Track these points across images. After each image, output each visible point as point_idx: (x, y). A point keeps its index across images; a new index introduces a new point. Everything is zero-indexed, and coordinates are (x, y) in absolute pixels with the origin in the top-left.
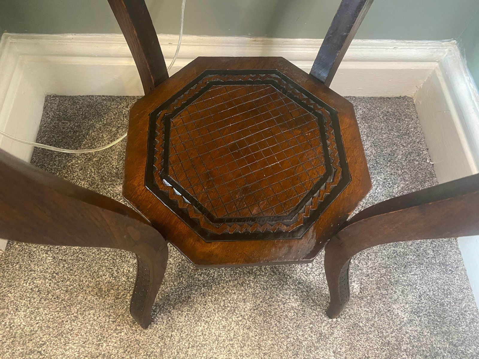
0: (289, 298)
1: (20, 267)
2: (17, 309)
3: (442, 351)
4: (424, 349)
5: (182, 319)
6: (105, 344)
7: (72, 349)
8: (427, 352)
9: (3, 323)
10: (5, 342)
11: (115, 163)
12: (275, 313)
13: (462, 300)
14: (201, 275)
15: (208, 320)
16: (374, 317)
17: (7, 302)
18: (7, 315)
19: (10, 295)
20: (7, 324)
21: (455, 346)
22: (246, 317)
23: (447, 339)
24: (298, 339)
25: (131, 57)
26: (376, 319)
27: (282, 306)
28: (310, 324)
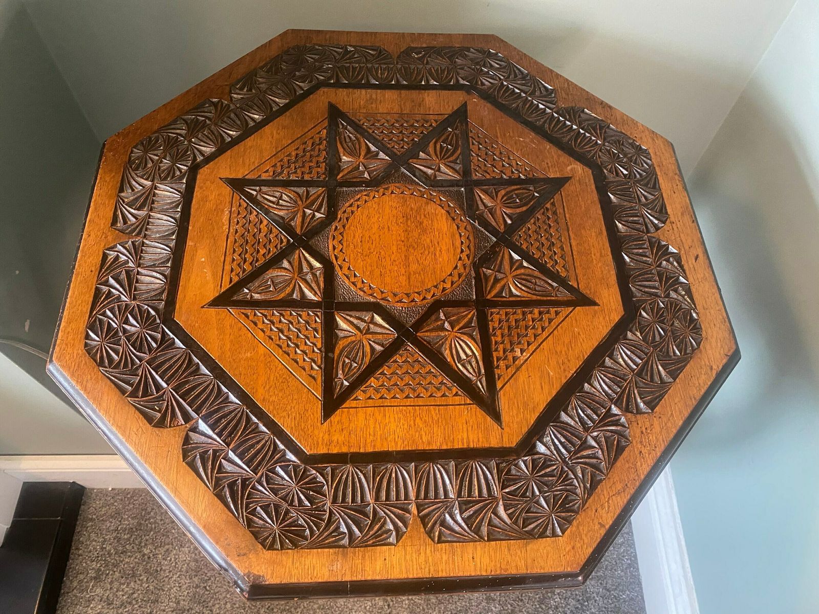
2: (181, 546)
3: (595, 595)
4: (577, 593)
8: (580, 596)
9: (169, 558)
10: (171, 578)
13: (621, 545)
17: (171, 538)
18: (171, 551)
19: (173, 531)
20: (173, 559)
21: (608, 590)
23: (601, 583)
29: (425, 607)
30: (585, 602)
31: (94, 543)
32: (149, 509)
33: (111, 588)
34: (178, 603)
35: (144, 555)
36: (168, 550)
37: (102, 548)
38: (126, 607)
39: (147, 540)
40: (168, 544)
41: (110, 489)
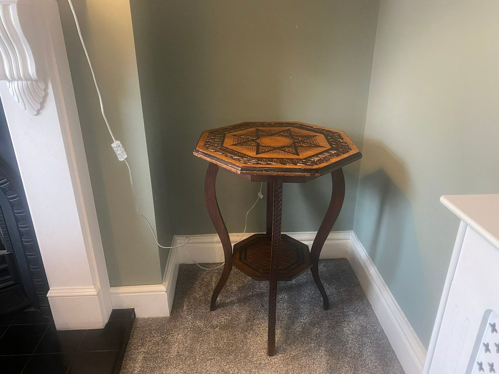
0: (297, 328)
1: (178, 320)
2: (178, 334)
5: (250, 335)
6: (218, 344)
7: (204, 346)
10: (175, 344)
11: (214, 285)
12: (291, 333)
13: (375, 326)
14: (256, 321)
15: (262, 336)
16: (336, 333)
22: (278, 334)
24: (302, 341)
25: (220, 243)
26: (337, 333)
27: (294, 330)
28: (307, 336)
29: (290, 350)
30: (363, 345)
31: (140, 334)
32: (163, 323)
33: (148, 349)
34: (178, 353)
35: (162, 338)
36: (173, 335)
37: (144, 336)
38: (155, 354)
39: (163, 333)
40: (173, 334)
41: (146, 317)
